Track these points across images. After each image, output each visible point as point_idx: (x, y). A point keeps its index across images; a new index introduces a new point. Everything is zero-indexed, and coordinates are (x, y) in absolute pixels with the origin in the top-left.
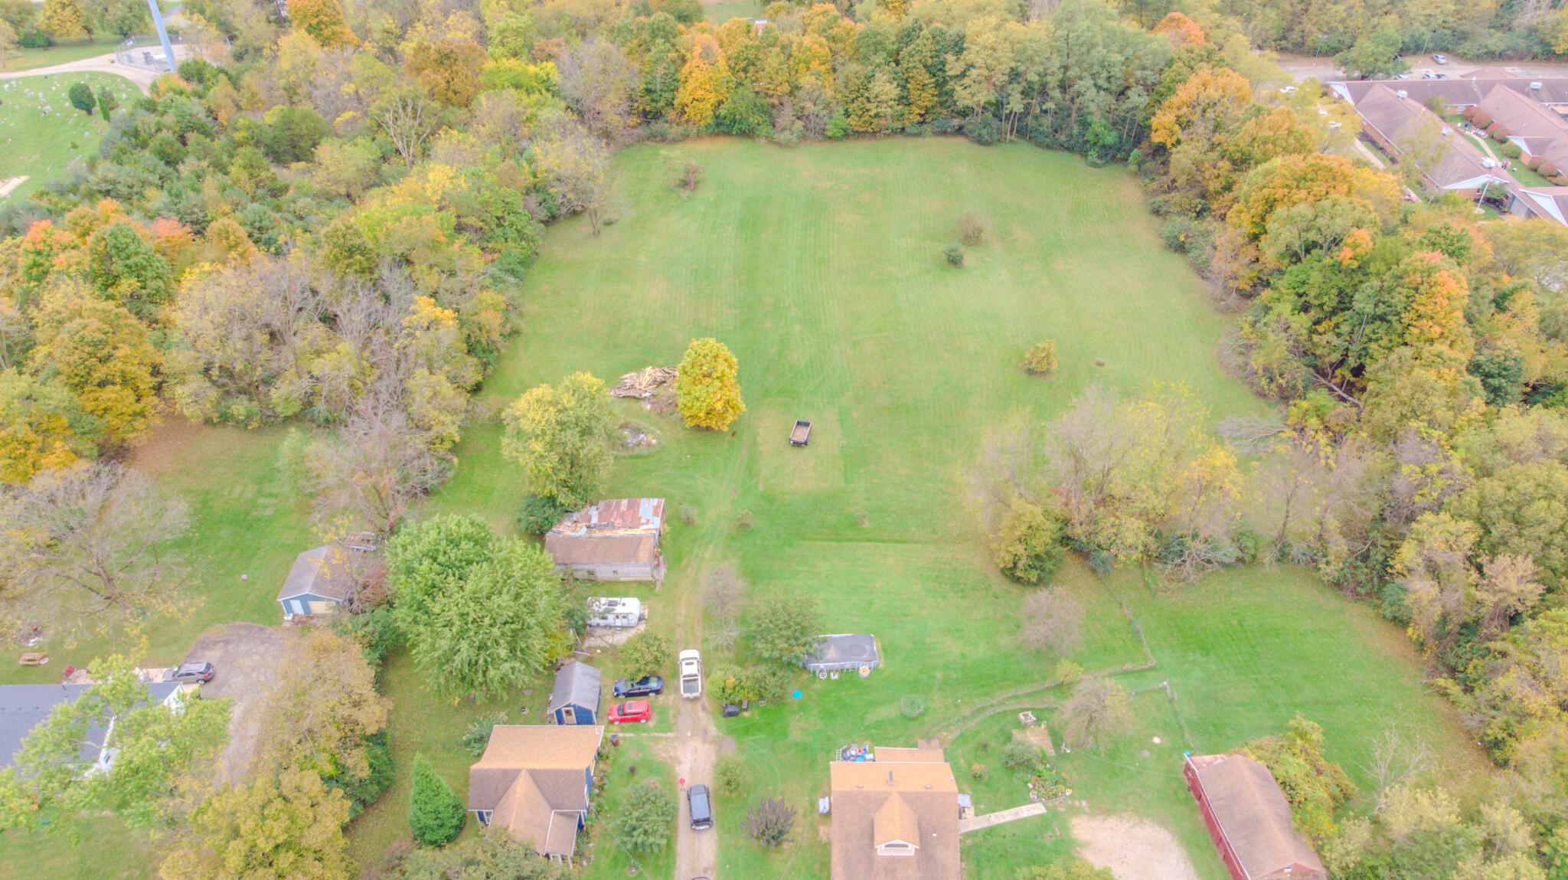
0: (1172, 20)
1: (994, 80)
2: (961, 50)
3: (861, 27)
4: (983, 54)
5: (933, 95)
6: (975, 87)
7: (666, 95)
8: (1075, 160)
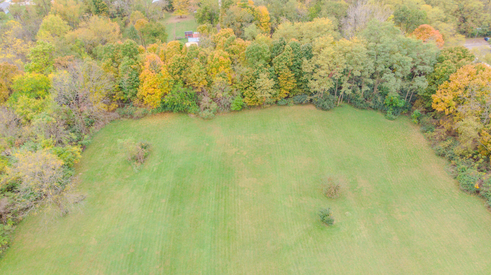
0: (423, 29)
1: (334, 76)
2: (311, 57)
3: (248, 44)
4: (328, 60)
5: (294, 83)
6: (320, 80)
7: (132, 91)
8: (379, 115)
